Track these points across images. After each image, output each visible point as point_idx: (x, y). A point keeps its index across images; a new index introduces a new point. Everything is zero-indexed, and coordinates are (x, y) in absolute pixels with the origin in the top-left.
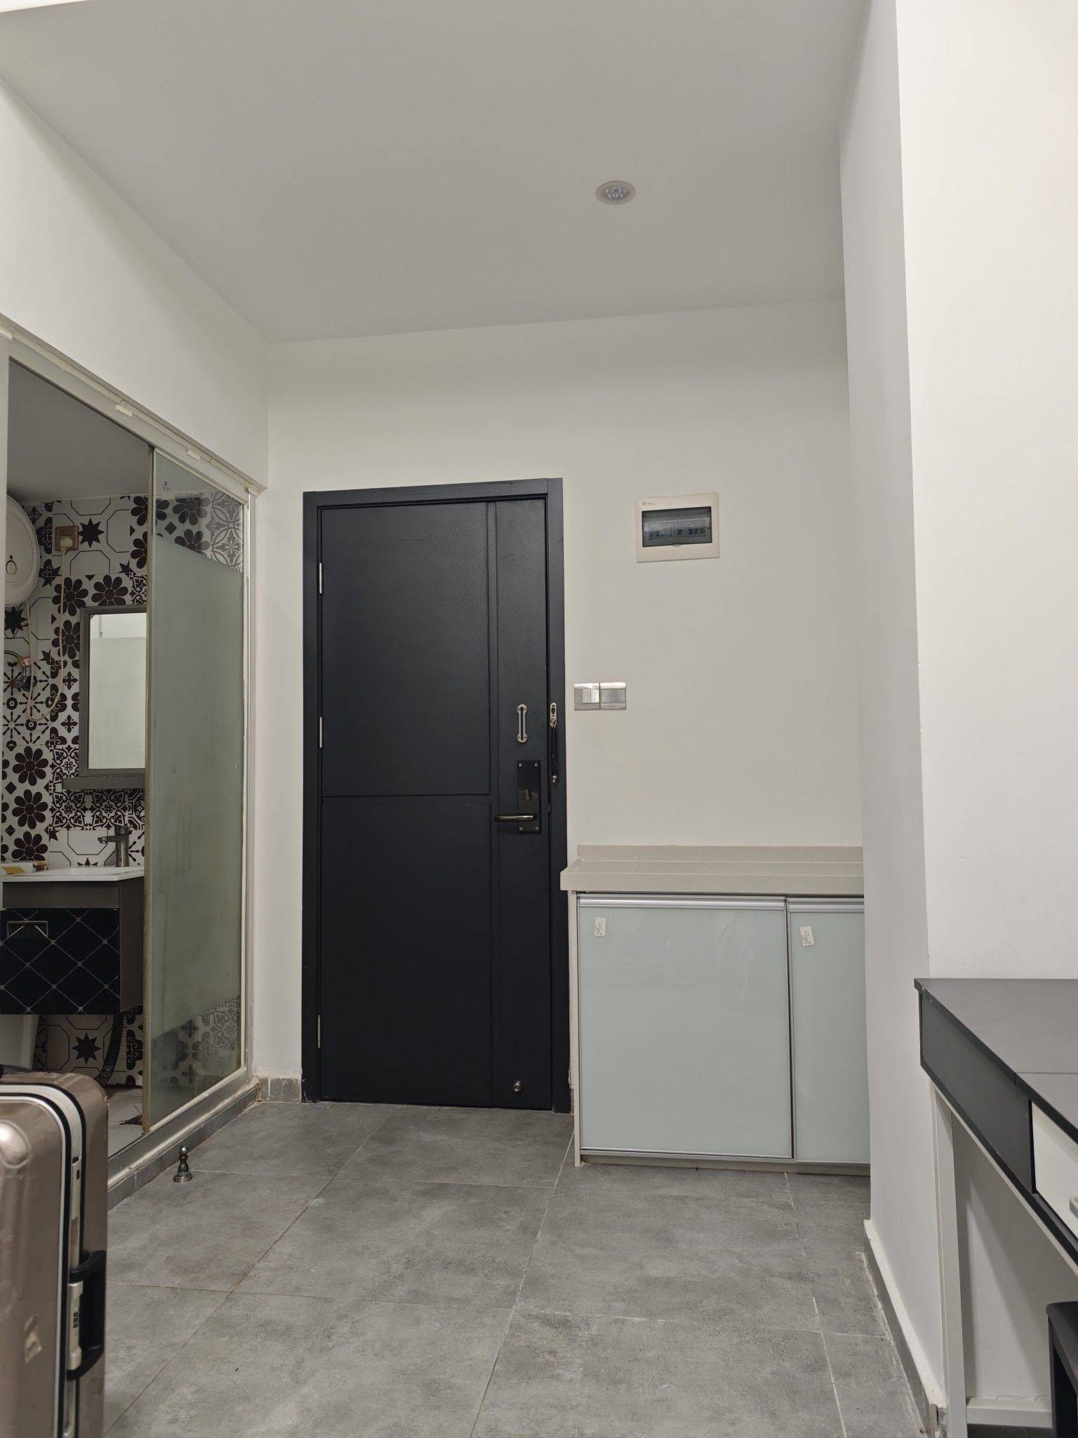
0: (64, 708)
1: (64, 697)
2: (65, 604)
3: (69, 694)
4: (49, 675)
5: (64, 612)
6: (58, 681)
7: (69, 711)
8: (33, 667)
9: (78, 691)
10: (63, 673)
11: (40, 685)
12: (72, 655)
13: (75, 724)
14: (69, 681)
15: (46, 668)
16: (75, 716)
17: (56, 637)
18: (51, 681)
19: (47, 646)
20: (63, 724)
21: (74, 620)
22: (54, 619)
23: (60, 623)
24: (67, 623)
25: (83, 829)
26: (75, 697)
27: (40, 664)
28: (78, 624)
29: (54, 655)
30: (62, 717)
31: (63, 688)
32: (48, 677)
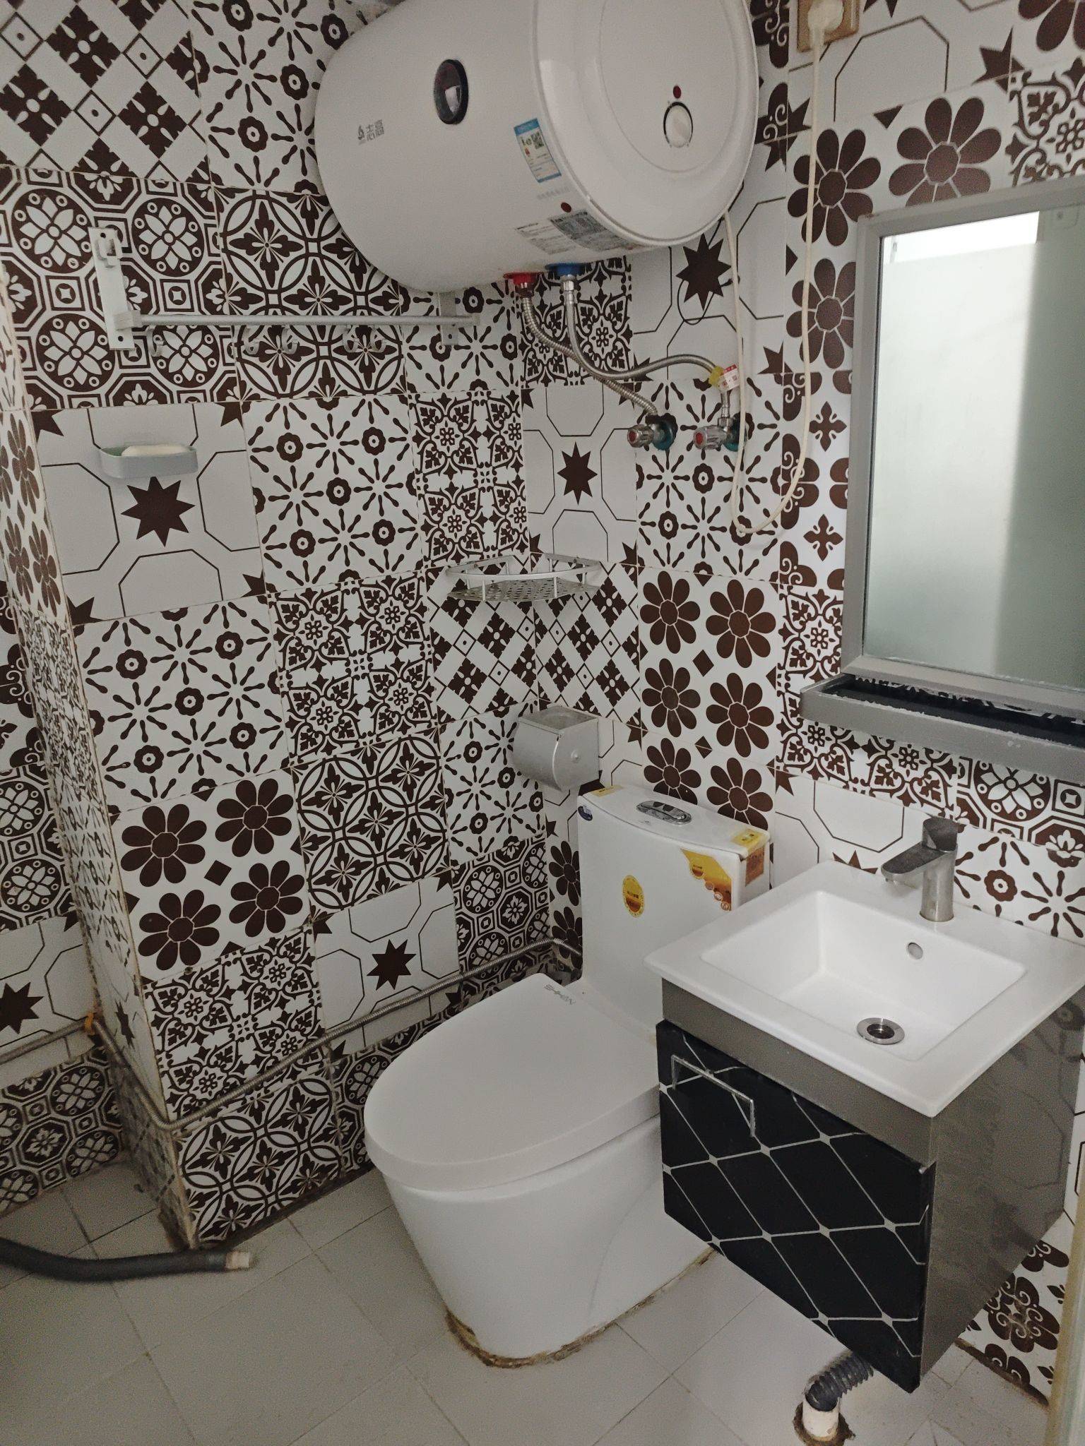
0: (810, 496)
1: (811, 469)
2: (818, 212)
3: (825, 461)
4: (781, 413)
5: (815, 238)
6: (799, 428)
7: (824, 504)
8: (747, 390)
9: (845, 455)
10: (811, 407)
11: (761, 437)
12: (834, 359)
13: (836, 539)
14: (825, 427)
15: (774, 392)
16: (838, 520)
17: (796, 308)
18: (785, 427)
19: (776, 336)
20: (810, 537)
21: (839, 257)
22: (791, 259)
23: (805, 272)
24: (824, 268)
25: (847, 787)
26: (839, 469)
27: (760, 381)
28: (850, 268)
29: (791, 360)
30: (808, 518)
31: (810, 446)
32: (777, 417)
